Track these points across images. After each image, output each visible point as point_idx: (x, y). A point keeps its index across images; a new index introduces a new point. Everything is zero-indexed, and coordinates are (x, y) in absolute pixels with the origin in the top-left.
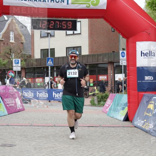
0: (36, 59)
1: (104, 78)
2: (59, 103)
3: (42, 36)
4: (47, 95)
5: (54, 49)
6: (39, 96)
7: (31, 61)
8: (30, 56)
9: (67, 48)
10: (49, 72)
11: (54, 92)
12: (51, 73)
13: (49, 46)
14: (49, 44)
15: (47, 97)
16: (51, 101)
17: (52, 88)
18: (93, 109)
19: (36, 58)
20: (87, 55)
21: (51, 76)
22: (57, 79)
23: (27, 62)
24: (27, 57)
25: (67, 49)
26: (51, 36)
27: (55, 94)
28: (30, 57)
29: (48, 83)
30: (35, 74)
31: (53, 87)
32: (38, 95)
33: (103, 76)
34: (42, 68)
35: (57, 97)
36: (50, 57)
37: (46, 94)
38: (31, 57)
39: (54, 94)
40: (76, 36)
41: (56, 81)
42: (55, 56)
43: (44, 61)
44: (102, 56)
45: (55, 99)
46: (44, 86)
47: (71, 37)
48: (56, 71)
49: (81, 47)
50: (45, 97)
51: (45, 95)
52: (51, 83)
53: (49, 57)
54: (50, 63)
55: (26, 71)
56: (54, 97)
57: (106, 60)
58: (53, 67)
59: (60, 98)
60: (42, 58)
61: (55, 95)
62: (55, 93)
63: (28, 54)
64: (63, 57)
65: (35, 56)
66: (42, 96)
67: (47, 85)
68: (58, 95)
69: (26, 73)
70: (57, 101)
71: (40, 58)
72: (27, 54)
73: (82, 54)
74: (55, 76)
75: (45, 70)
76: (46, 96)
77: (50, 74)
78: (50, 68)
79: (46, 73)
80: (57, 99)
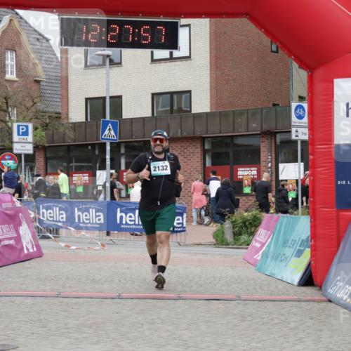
0: (72, 123)
1: (249, 173)
3: (88, 64)
4: (102, 217)
5: (120, 97)
6: (82, 221)
7: (61, 130)
8: (58, 116)
9: (153, 95)
10: (108, 157)
11: (119, 210)
12: (112, 159)
13: (108, 90)
14: (108, 84)
15: (102, 221)
16: (112, 232)
17: (115, 199)
18: (221, 255)
19: (74, 121)
20: (207, 113)
21: (112, 168)
23: (51, 132)
24: (50, 117)
25: (155, 97)
26: (112, 63)
27: (123, 214)
29: (104, 186)
30: (70, 161)
31: (116, 196)
32: (79, 216)
33: (248, 169)
34: (90, 147)
35: (127, 224)
36: (111, 118)
37: (99, 216)
38: (60, 118)
39: (119, 215)
40: (178, 63)
41: (124, 180)
42: (124, 117)
43: (95, 127)
44: (244, 118)
45: (122, 226)
46: (95, 193)
47: (163, 66)
48: (126, 156)
49: (189, 92)
50: (96, 223)
51: (96, 216)
52: (113, 186)
53: (108, 118)
54: (109, 134)
55: (48, 155)
56: (118, 222)
57: (255, 127)
58: (119, 144)
59: (135, 224)
60: (89, 120)
61: (121, 217)
62: (121, 212)
63: (52, 110)
64: (143, 118)
65: (71, 115)
66: (89, 219)
68: (130, 217)
69: (47, 159)
71: (84, 120)
72: (49, 109)
73: (194, 111)
74: (123, 167)
75: (97, 153)
77: (108, 162)
78: (108, 148)
79: (100, 160)
80: (128, 227)
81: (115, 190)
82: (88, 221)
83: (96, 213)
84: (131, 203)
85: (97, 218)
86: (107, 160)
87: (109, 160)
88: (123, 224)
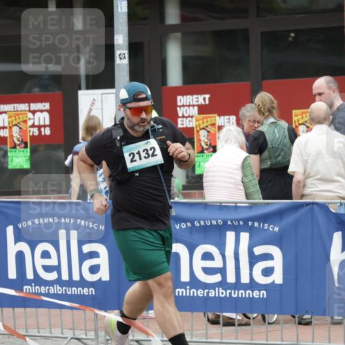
6: (30, 275)
10: (121, 39)
12: (135, 49)
15: (104, 274)
22: (189, 109)
27: (180, 249)
35: (194, 282)
37: (94, 255)
41: (182, 124)
45: (180, 291)
48: (184, 35)
50: (83, 283)
51: (83, 257)
59: (223, 284)
61: (175, 259)
66: (57, 268)
68: (207, 256)
74: (175, 77)
77: (122, 61)
80: (200, 293)
82: (53, 276)
83: (81, 243)
84: (206, 206)
85: (88, 264)
86: (117, 53)
87: (126, 52)
88: (184, 285)
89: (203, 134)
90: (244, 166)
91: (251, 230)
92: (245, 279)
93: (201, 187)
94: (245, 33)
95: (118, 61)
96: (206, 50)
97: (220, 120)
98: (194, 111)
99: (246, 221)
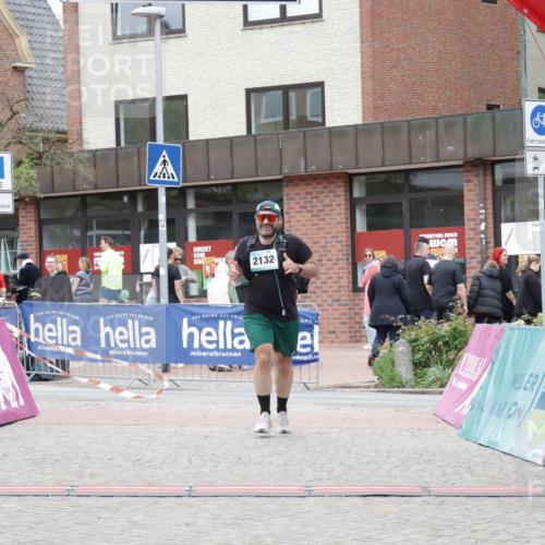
0: (90, 151)
1: (442, 243)
2: (214, 374)
3: (119, 33)
4: (153, 337)
5: (184, 98)
6: (112, 345)
7: (69, 165)
8: (61, 139)
9: (249, 92)
10: (162, 216)
11: (185, 321)
12: (170, 222)
15: (153, 344)
16: (172, 365)
17: (177, 301)
18: (390, 406)
19: (93, 147)
20: (356, 127)
21: (170, 239)
22: (200, 254)
23: (48, 169)
24: (46, 140)
25: (252, 95)
26: (166, 30)
27: (194, 330)
28: (58, 141)
30: (87, 227)
31: (180, 294)
32: (107, 335)
33: (440, 235)
34: (126, 199)
35: (202, 348)
36: (165, 141)
37: (148, 334)
38: (66, 141)
39: (186, 330)
40: (297, 28)
41: (196, 262)
42: (191, 138)
43: (135, 159)
44: (431, 134)
45: (193, 353)
46: (138, 289)
47: (267, 33)
48: (198, 213)
49: (321, 85)
50: (141, 349)
51: (141, 335)
52: (173, 275)
53: (160, 140)
54: (163, 173)
55: (43, 216)
56: (185, 345)
57: (452, 151)
58: (183, 191)
59: (217, 349)
60: (123, 144)
61: (191, 336)
62: (190, 325)
63: (50, 126)
64: (231, 139)
65: (86, 135)
66: (128, 341)
67: (149, 285)
68: (209, 334)
69: (41, 224)
70: (205, 367)
71: (114, 145)
72: (43, 125)
73: (328, 125)
74: (192, 237)
75: (140, 208)
76: (148, 342)
77: (163, 228)
78: (162, 199)
79: (146, 223)
80: (205, 354)
81: (177, 283)
82: (124, 346)
83: (140, 327)
84: (208, 306)
85: (144, 338)
86: (160, 224)
87: (165, 223)
88: (195, 350)
89: (208, 268)
90: (230, 284)
91: (233, 320)
92: (229, 346)
93: (206, 297)
94: (231, 213)
95: (160, 228)
96: (209, 222)
97: (217, 260)
98: (203, 255)
99: (230, 314)
